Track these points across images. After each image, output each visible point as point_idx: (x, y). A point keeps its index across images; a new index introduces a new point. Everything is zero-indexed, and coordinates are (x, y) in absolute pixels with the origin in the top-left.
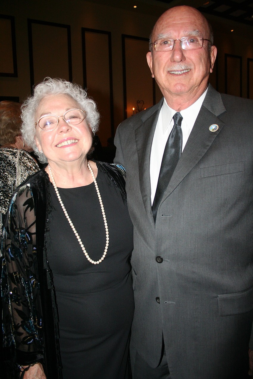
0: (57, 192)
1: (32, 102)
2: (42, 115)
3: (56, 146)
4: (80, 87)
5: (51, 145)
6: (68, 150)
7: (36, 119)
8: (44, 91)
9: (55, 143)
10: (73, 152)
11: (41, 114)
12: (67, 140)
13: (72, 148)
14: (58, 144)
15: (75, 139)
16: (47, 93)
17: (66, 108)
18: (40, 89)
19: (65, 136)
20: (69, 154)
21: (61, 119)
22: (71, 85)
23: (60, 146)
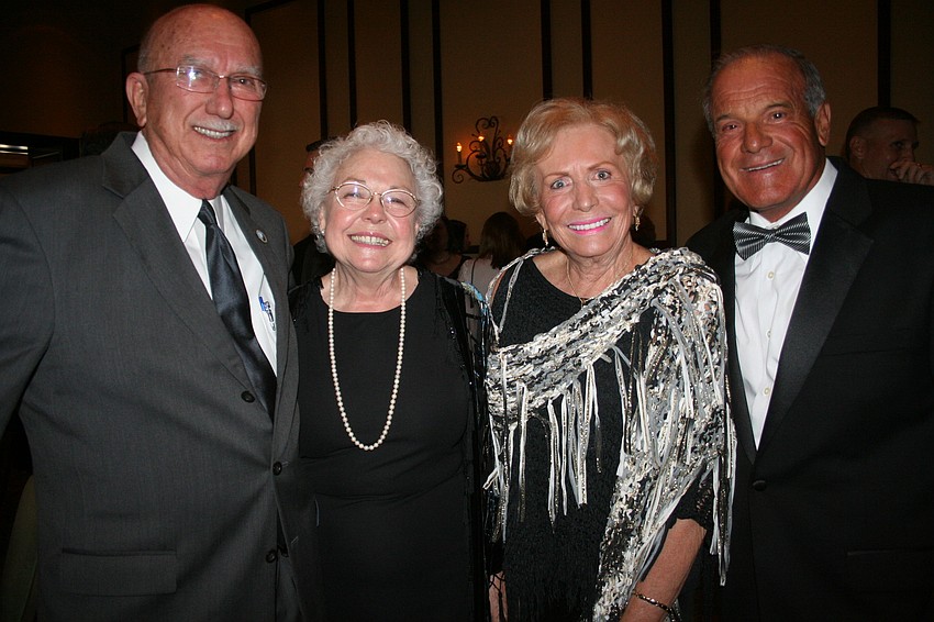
0: (331, 314)
1: (341, 147)
2: (349, 179)
3: (350, 236)
4: (429, 153)
5: (344, 231)
6: (367, 252)
7: (336, 180)
8: (370, 139)
9: (351, 231)
10: (372, 259)
11: (348, 176)
12: (371, 236)
13: (374, 251)
14: (355, 235)
15: (386, 239)
16: (374, 145)
17: (392, 184)
18: (365, 133)
19: (371, 228)
20: (365, 260)
21: (377, 199)
22: (417, 146)
23: (356, 238)
